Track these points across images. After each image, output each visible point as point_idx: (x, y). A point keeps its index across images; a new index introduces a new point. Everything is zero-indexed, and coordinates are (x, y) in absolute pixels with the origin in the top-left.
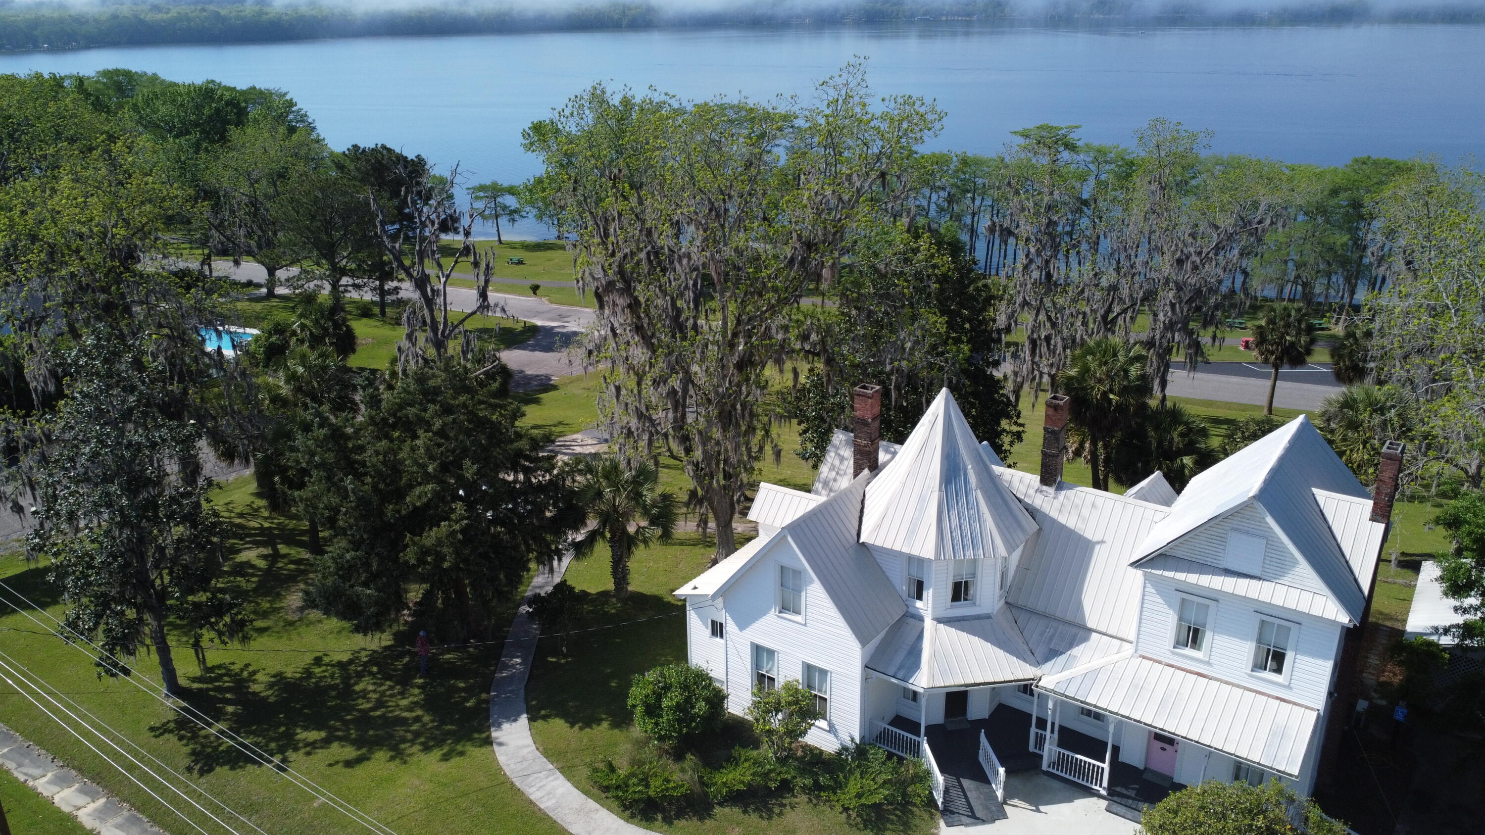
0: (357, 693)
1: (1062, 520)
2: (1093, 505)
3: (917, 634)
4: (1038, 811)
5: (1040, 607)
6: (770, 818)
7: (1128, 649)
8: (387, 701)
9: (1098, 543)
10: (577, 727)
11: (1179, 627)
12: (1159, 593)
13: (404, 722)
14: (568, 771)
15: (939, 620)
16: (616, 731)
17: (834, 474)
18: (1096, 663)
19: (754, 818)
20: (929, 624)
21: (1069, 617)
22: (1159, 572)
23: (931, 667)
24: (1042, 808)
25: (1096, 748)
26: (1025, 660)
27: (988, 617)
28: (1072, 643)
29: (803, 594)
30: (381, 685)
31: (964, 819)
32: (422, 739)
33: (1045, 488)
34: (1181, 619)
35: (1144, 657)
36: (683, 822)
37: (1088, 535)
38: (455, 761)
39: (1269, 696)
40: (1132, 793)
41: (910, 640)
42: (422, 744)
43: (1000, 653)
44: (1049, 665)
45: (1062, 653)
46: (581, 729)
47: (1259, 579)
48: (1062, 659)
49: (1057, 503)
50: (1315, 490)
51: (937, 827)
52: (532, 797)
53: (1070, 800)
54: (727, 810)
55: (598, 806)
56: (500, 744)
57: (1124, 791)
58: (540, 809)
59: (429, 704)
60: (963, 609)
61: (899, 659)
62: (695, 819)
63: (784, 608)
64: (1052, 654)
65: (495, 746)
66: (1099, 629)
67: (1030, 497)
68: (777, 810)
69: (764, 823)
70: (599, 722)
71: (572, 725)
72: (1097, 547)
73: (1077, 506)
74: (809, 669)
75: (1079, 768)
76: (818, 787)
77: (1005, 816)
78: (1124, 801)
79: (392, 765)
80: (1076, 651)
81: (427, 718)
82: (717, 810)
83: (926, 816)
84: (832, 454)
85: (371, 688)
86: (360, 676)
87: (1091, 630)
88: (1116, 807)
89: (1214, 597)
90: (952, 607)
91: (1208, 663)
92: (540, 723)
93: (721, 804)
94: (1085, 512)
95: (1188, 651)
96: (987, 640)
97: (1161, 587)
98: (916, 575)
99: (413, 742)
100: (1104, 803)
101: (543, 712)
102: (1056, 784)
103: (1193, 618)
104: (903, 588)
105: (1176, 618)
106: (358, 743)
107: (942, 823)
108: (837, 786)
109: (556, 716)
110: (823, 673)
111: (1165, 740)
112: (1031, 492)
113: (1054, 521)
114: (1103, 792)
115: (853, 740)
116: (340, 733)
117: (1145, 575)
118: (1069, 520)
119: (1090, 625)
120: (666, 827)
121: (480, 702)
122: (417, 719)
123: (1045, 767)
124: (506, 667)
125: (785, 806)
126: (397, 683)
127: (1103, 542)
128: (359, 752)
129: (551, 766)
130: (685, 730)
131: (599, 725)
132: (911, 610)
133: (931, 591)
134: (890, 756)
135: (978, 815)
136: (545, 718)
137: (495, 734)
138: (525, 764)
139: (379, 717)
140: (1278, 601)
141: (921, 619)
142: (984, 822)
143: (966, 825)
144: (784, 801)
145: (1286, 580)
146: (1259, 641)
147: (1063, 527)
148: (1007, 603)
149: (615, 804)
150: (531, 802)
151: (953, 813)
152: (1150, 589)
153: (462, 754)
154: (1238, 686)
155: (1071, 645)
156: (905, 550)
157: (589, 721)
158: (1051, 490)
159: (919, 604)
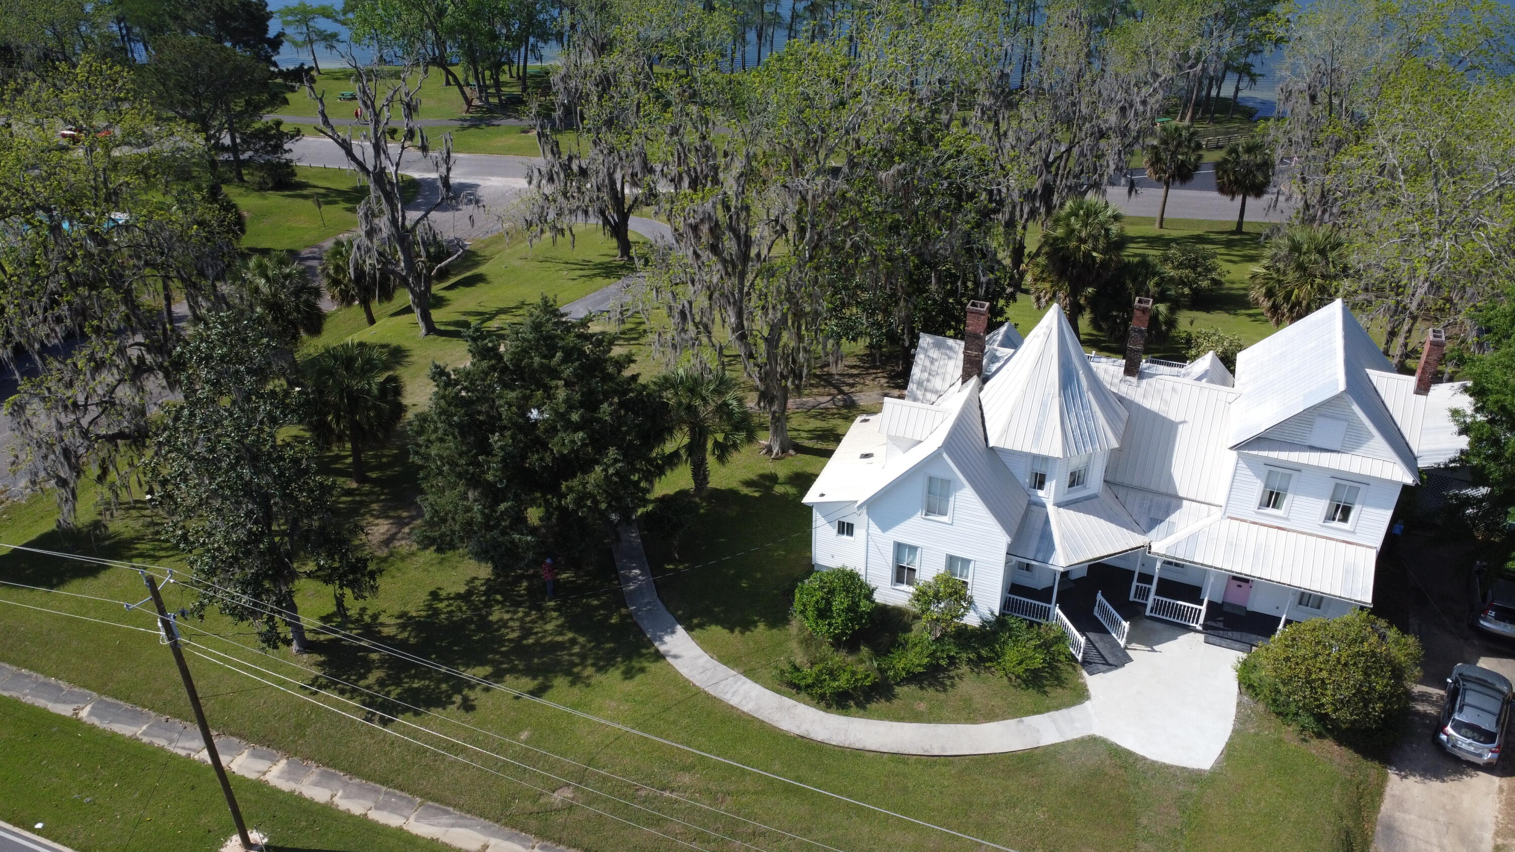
0: (494, 623)
1: (1147, 404)
2: (1173, 389)
3: (1043, 519)
4: (1153, 651)
5: (1136, 483)
6: (945, 690)
7: (1217, 513)
8: (531, 628)
9: (1181, 423)
10: (737, 631)
11: (1264, 491)
12: (1250, 467)
13: (561, 646)
14: (750, 673)
15: (1059, 505)
16: (774, 631)
17: (926, 375)
18: (1193, 527)
19: (931, 692)
20: (1051, 509)
21: (1162, 489)
22: (1255, 453)
23: (1064, 548)
24: (1155, 648)
25: (1193, 593)
26: (1133, 531)
27: (1096, 496)
28: (1168, 511)
29: (952, 499)
30: (515, 612)
31: (1100, 666)
32: (590, 661)
33: (1128, 378)
34: (1266, 486)
35: (1232, 518)
36: (874, 705)
37: (1172, 416)
38: (639, 678)
39: (1337, 540)
40: (1221, 625)
41: (1039, 525)
42: (593, 665)
43: (1113, 527)
44: (1154, 532)
45: (1161, 521)
46: (742, 633)
47: (1338, 452)
48: (1163, 526)
49: (1140, 391)
50: (1368, 371)
51: (1082, 677)
52: (732, 703)
53: (1174, 638)
54: (905, 688)
55: (794, 702)
56: (675, 657)
57: (1214, 625)
58: (743, 712)
59: (573, 623)
60: (1079, 493)
61: (1034, 543)
62: (883, 700)
63: (930, 511)
64: (1154, 523)
65: (669, 659)
66: (1189, 497)
67: (1115, 385)
68: (948, 682)
69: (942, 696)
70: (754, 624)
71: (732, 631)
72: (1181, 427)
73: (1159, 391)
74: (952, 560)
75: (1179, 612)
76: (981, 659)
77: (1131, 660)
78: (1217, 632)
79: (576, 690)
80: (1173, 518)
81: (581, 640)
82: (897, 690)
83: (1070, 669)
84: (922, 356)
85: (507, 616)
86: (488, 604)
87: (1182, 499)
88: (1214, 639)
89: (1297, 468)
90: (1069, 492)
91: (1287, 519)
92: (698, 632)
93: (898, 684)
94: (1167, 396)
95: (1270, 510)
96: (1101, 517)
97: (1251, 463)
98: (1040, 470)
99: (583, 663)
100: (1201, 637)
101: (695, 621)
102: (1158, 626)
103: (1276, 486)
104: (1026, 480)
105: (1263, 485)
106: (531, 672)
107: (1085, 674)
108: (996, 657)
109: (711, 624)
110: (966, 562)
111: (1241, 581)
112: (1116, 381)
113: (1139, 407)
114: (1200, 628)
115: (992, 613)
116: (505, 666)
117: (1239, 454)
118: (1152, 404)
119: (1181, 494)
120: (862, 712)
121: (623, 618)
122: (573, 642)
123: (1148, 613)
124: (629, 580)
125: (953, 678)
126: (531, 608)
127: (1184, 422)
128: (536, 682)
129: (733, 672)
130: (857, 627)
131: (756, 627)
132: (1033, 498)
133: (1054, 482)
134: (1031, 624)
135: (1111, 661)
136: (701, 626)
137: (662, 648)
138: (709, 673)
139: (533, 644)
140: (1355, 469)
141: (1044, 506)
142: (1116, 667)
143: (1104, 672)
144: (951, 674)
145: (1360, 451)
146: (1332, 500)
147: (1147, 412)
148: (1105, 481)
149: (808, 699)
150: (732, 707)
151: (1091, 663)
152: (1242, 464)
153: (642, 670)
154: (1311, 535)
155: (1168, 514)
156: (1035, 451)
157: (746, 625)
158: (1133, 380)
159: (1040, 493)
